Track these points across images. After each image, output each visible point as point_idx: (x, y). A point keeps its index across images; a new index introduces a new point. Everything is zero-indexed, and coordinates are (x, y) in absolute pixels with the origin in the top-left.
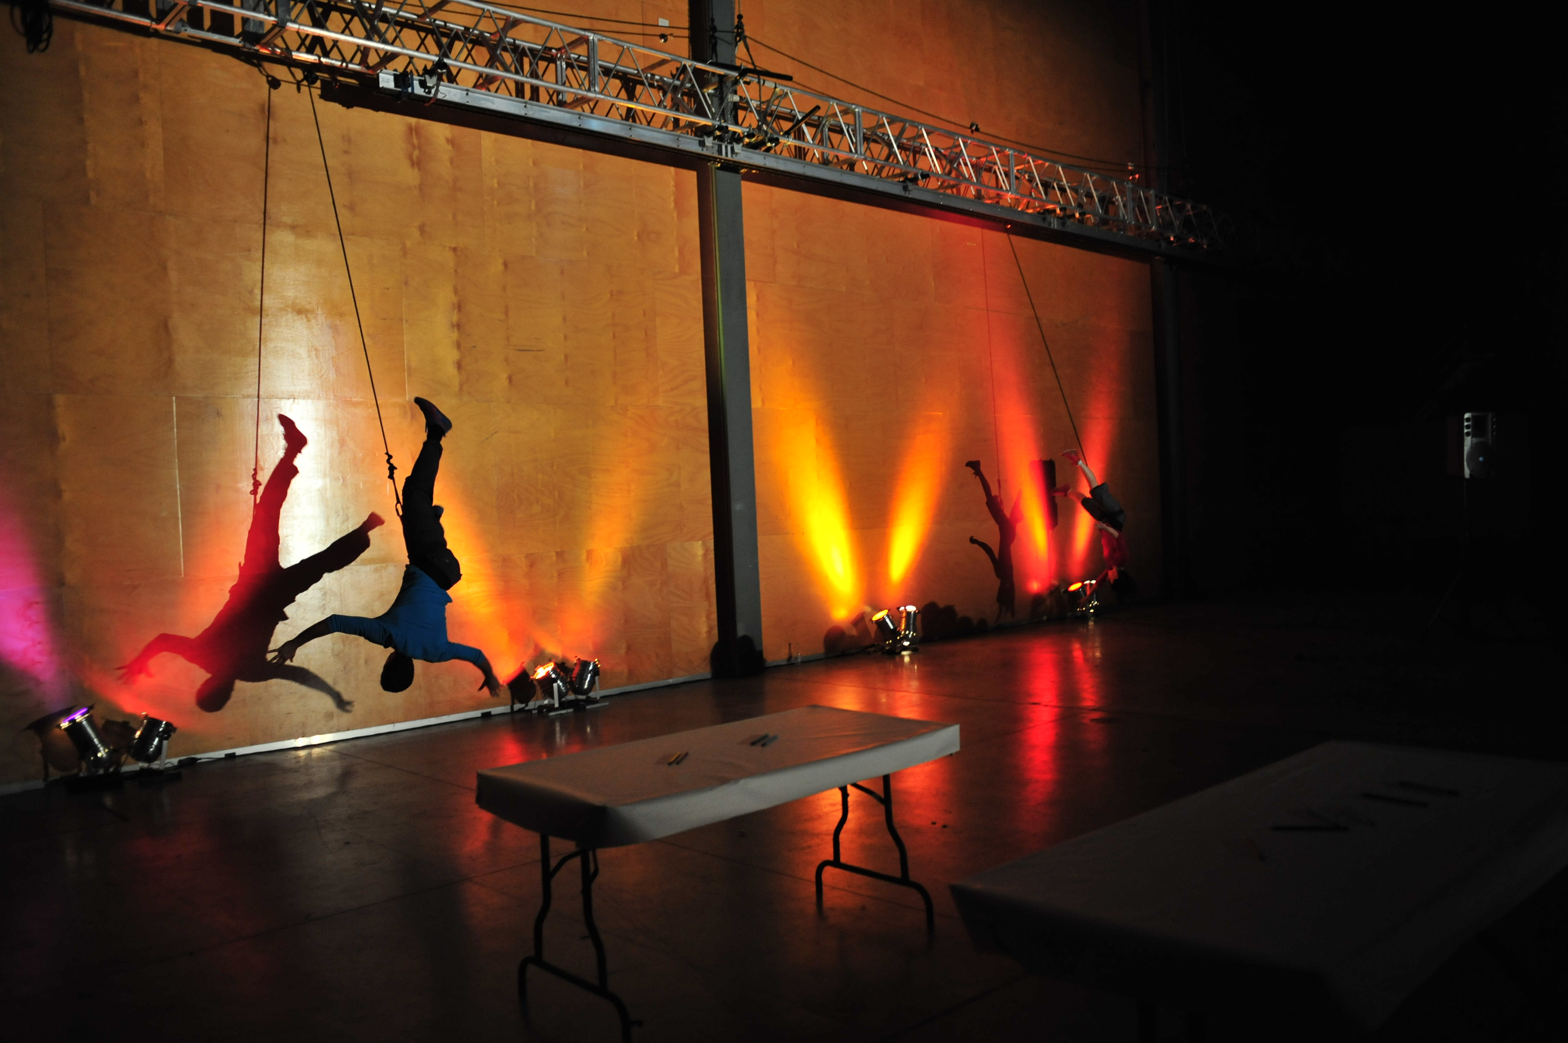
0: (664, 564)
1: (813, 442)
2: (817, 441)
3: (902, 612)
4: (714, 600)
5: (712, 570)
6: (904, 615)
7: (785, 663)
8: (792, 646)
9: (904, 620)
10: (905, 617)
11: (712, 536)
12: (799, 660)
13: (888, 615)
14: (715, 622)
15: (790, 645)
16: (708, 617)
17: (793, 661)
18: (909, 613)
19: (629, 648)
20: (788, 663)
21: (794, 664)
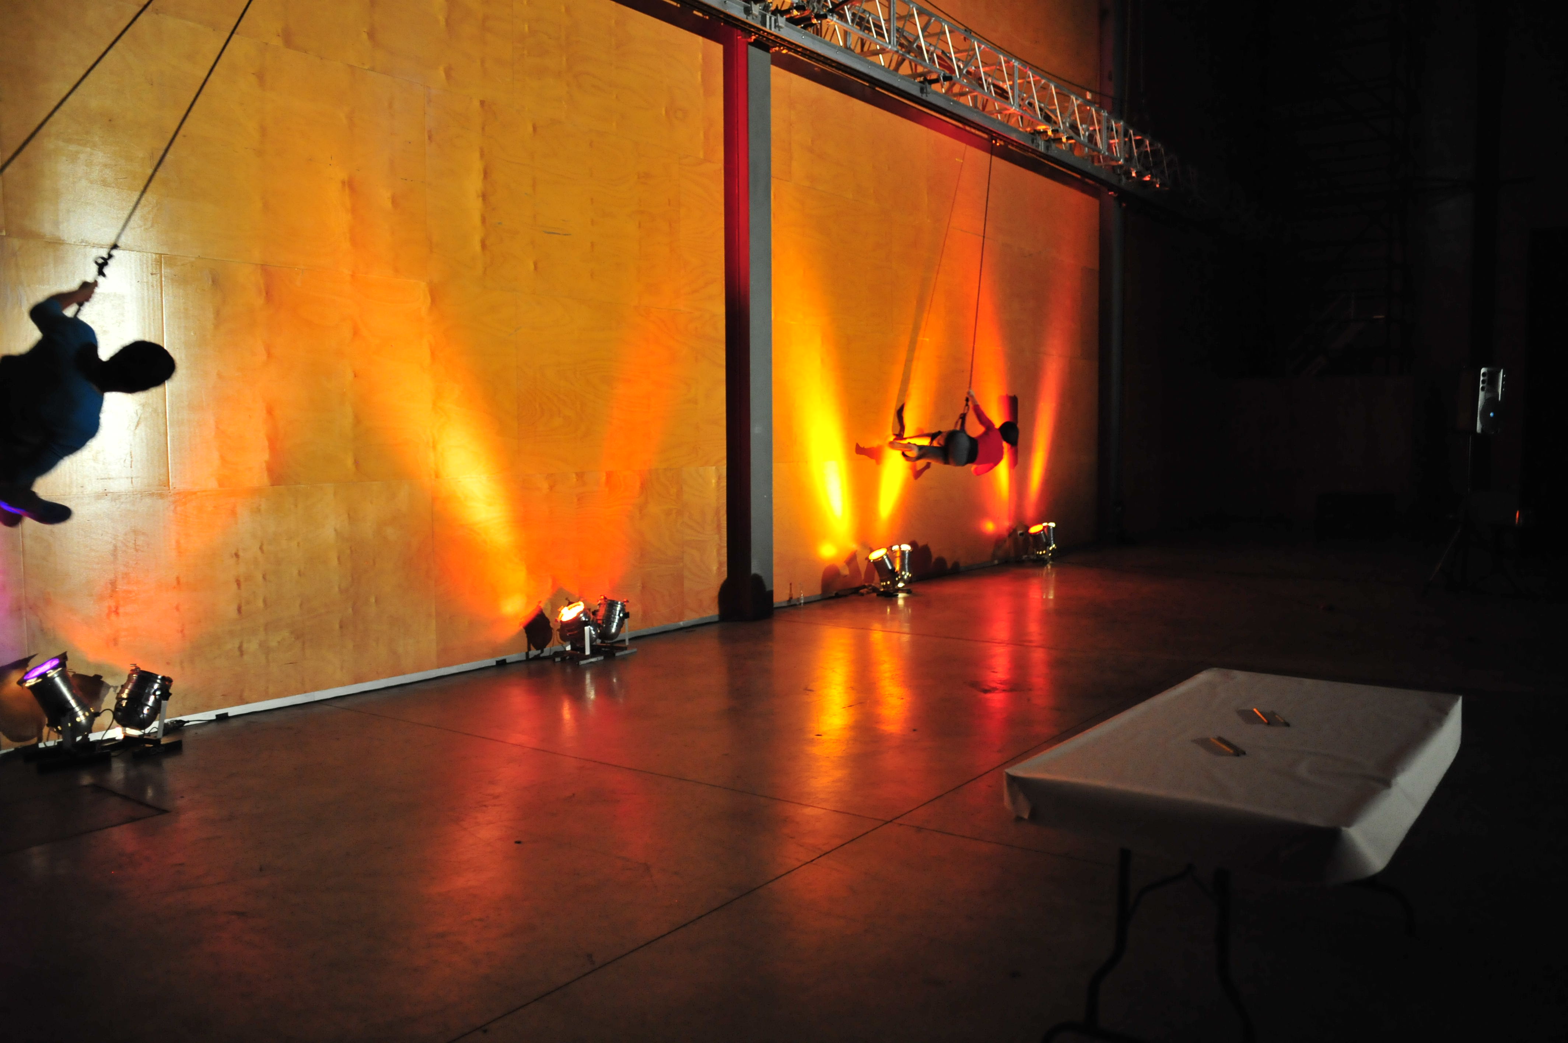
0: (680, 492)
1: (818, 363)
2: (822, 360)
3: (896, 552)
4: (724, 533)
5: (724, 500)
6: (898, 554)
7: (786, 604)
8: (793, 586)
9: (898, 560)
10: (899, 557)
11: (725, 462)
12: (802, 601)
13: (886, 554)
14: (724, 559)
16: (719, 554)
17: (792, 602)
18: (903, 553)
19: (643, 587)
20: (789, 604)
21: (795, 605)
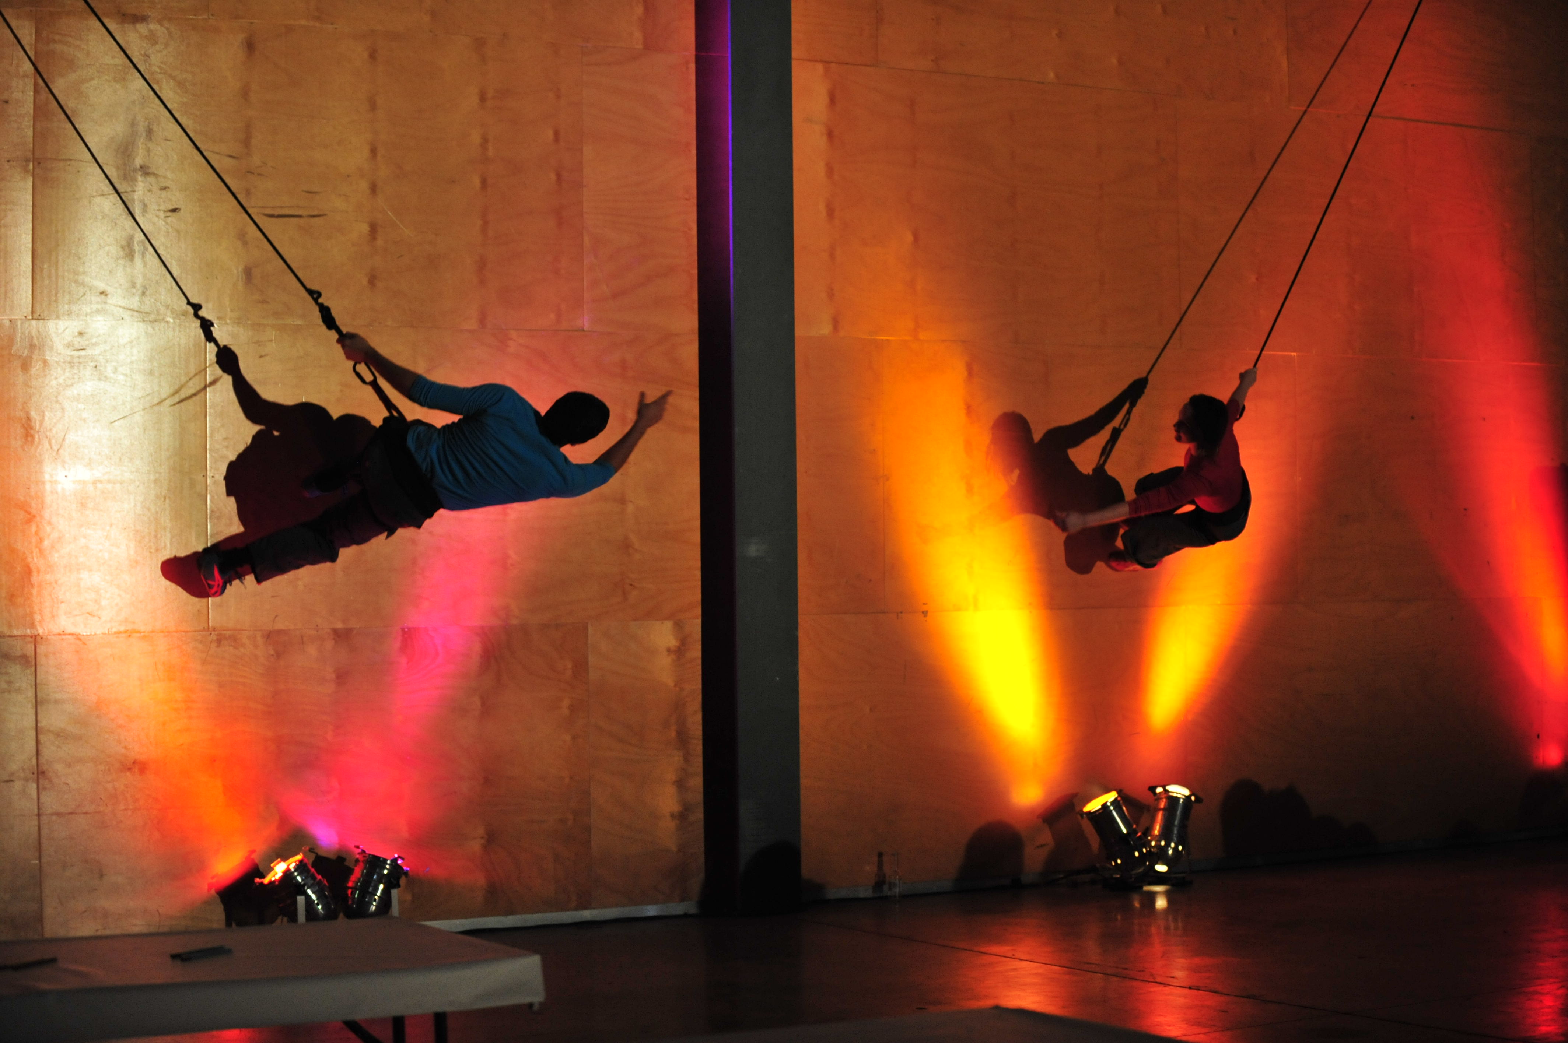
0: (581, 667)
1: (958, 413)
2: (969, 408)
3: (1159, 799)
4: (697, 747)
5: (695, 684)
6: (1162, 804)
7: (865, 892)
8: (885, 859)
9: (1160, 816)
10: (1164, 809)
11: (699, 611)
12: (899, 892)
13: (1117, 803)
14: (697, 797)
15: (880, 855)
16: (680, 784)
17: (886, 891)
18: (1173, 800)
19: (491, 839)
20: (875, 895)
21: (886, 898)
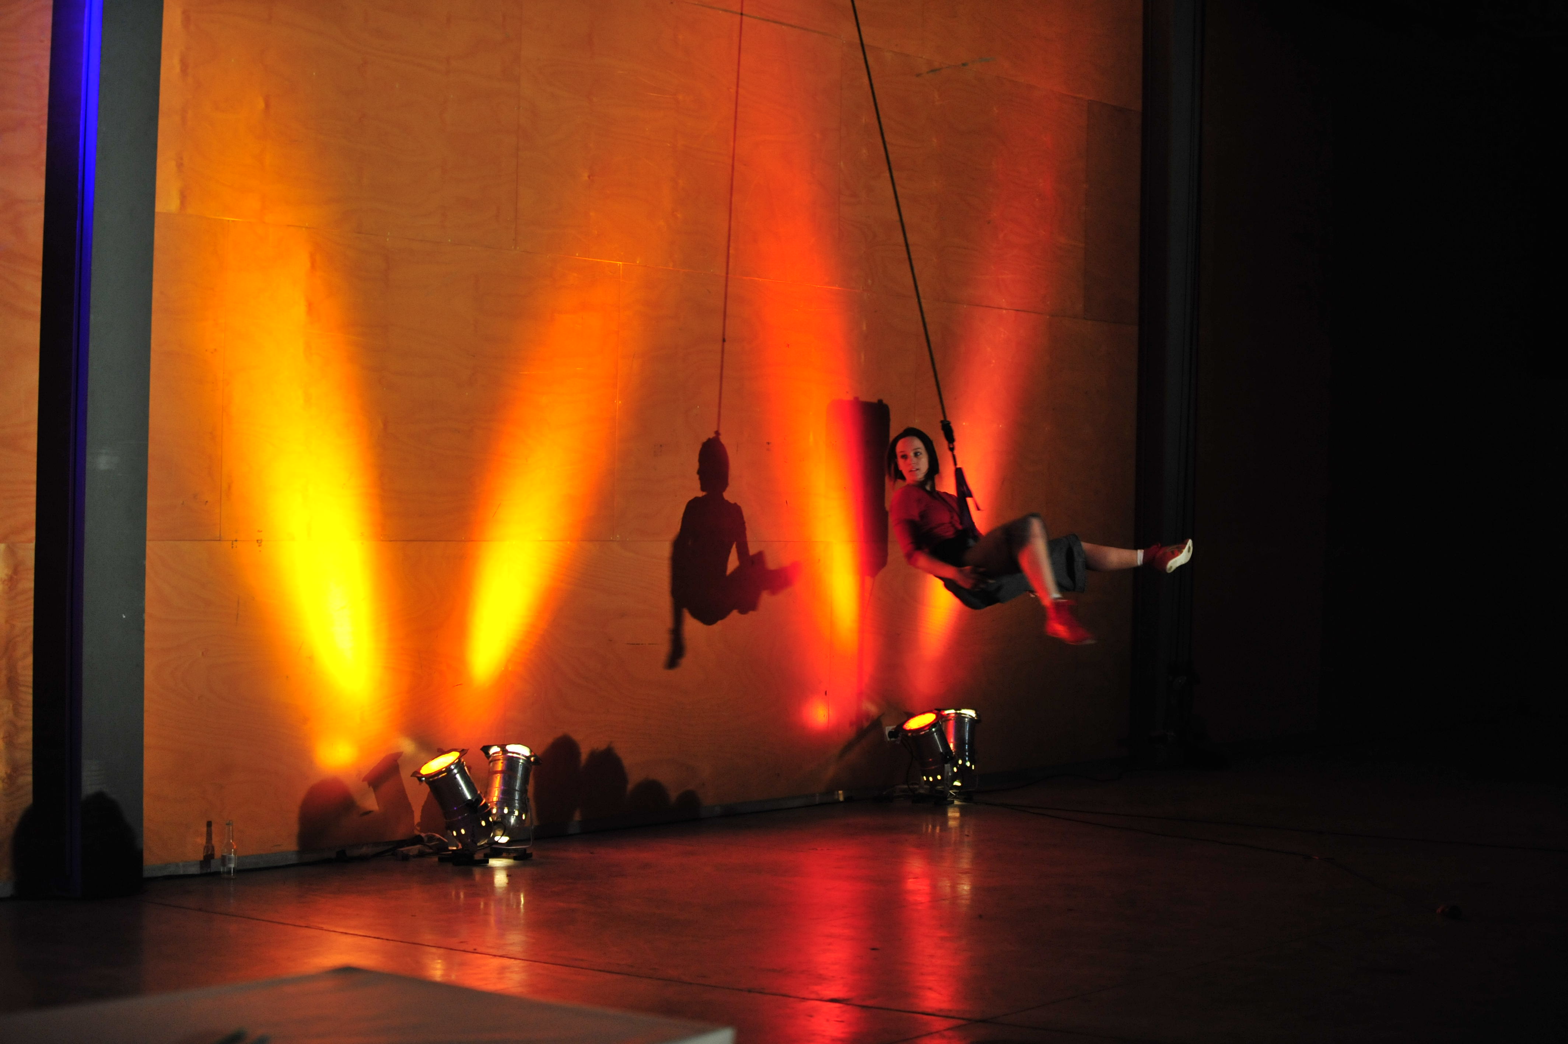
1: (299, 311)
2: (310, 306)
3: (495, 760)
4: (27, 696)
5: (26, 622)
6: (500, 766)
7: (194, 870)
8: (214, 828)
9: (498, 781)
10: (501, 772)
11: (32, 533)
12: (232, 866)
13: (459, 764)
14: (26, 755)
15: (209, 824)
16: (10, 742)
17: (215, 866)
18: (511, 762)
20: (204, 871)
21: (217, 874)
